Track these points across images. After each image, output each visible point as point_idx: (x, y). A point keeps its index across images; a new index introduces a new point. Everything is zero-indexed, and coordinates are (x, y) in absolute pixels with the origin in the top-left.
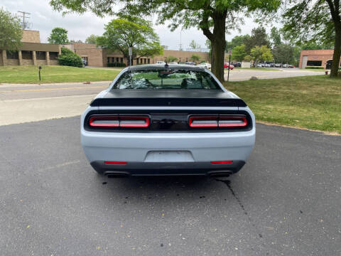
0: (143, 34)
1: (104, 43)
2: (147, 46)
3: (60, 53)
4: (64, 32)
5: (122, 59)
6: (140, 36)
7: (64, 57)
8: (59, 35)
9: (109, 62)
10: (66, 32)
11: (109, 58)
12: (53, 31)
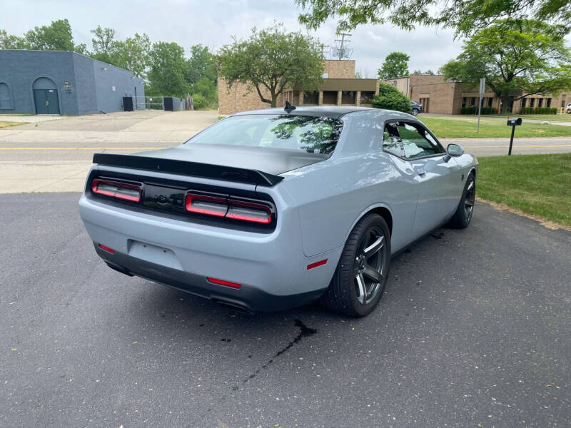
0: (538, 53)
1: (457, 73)
2: (545, 74)
3: (377, 93)
4: (405, 58)
5: (490, 100)
6: (532, 56)
7: (382, 98)
8: (395, 64)
9: (464, 105)
10: (407, 59)
11: (465, 99)
12: (387, 59)
